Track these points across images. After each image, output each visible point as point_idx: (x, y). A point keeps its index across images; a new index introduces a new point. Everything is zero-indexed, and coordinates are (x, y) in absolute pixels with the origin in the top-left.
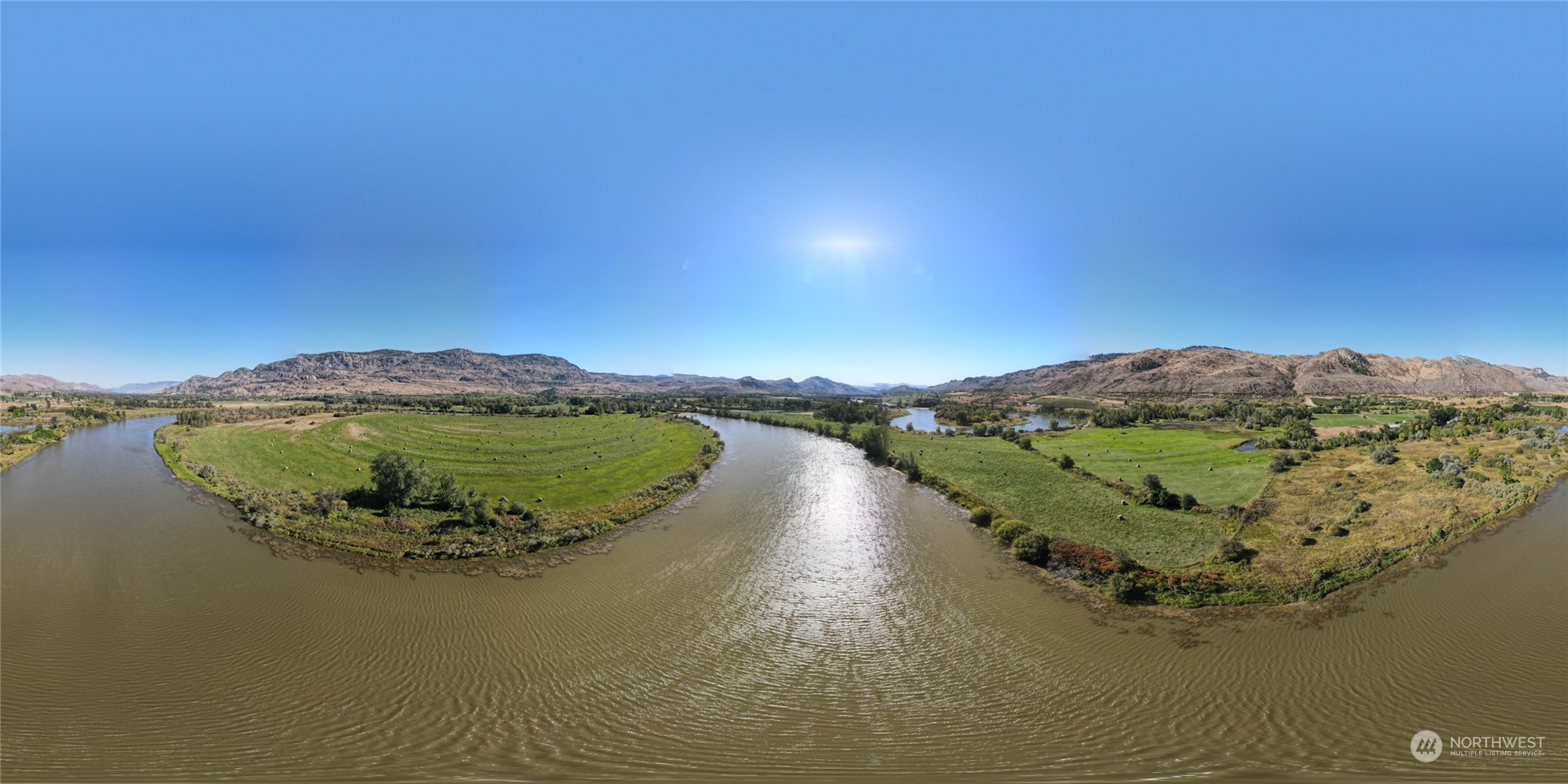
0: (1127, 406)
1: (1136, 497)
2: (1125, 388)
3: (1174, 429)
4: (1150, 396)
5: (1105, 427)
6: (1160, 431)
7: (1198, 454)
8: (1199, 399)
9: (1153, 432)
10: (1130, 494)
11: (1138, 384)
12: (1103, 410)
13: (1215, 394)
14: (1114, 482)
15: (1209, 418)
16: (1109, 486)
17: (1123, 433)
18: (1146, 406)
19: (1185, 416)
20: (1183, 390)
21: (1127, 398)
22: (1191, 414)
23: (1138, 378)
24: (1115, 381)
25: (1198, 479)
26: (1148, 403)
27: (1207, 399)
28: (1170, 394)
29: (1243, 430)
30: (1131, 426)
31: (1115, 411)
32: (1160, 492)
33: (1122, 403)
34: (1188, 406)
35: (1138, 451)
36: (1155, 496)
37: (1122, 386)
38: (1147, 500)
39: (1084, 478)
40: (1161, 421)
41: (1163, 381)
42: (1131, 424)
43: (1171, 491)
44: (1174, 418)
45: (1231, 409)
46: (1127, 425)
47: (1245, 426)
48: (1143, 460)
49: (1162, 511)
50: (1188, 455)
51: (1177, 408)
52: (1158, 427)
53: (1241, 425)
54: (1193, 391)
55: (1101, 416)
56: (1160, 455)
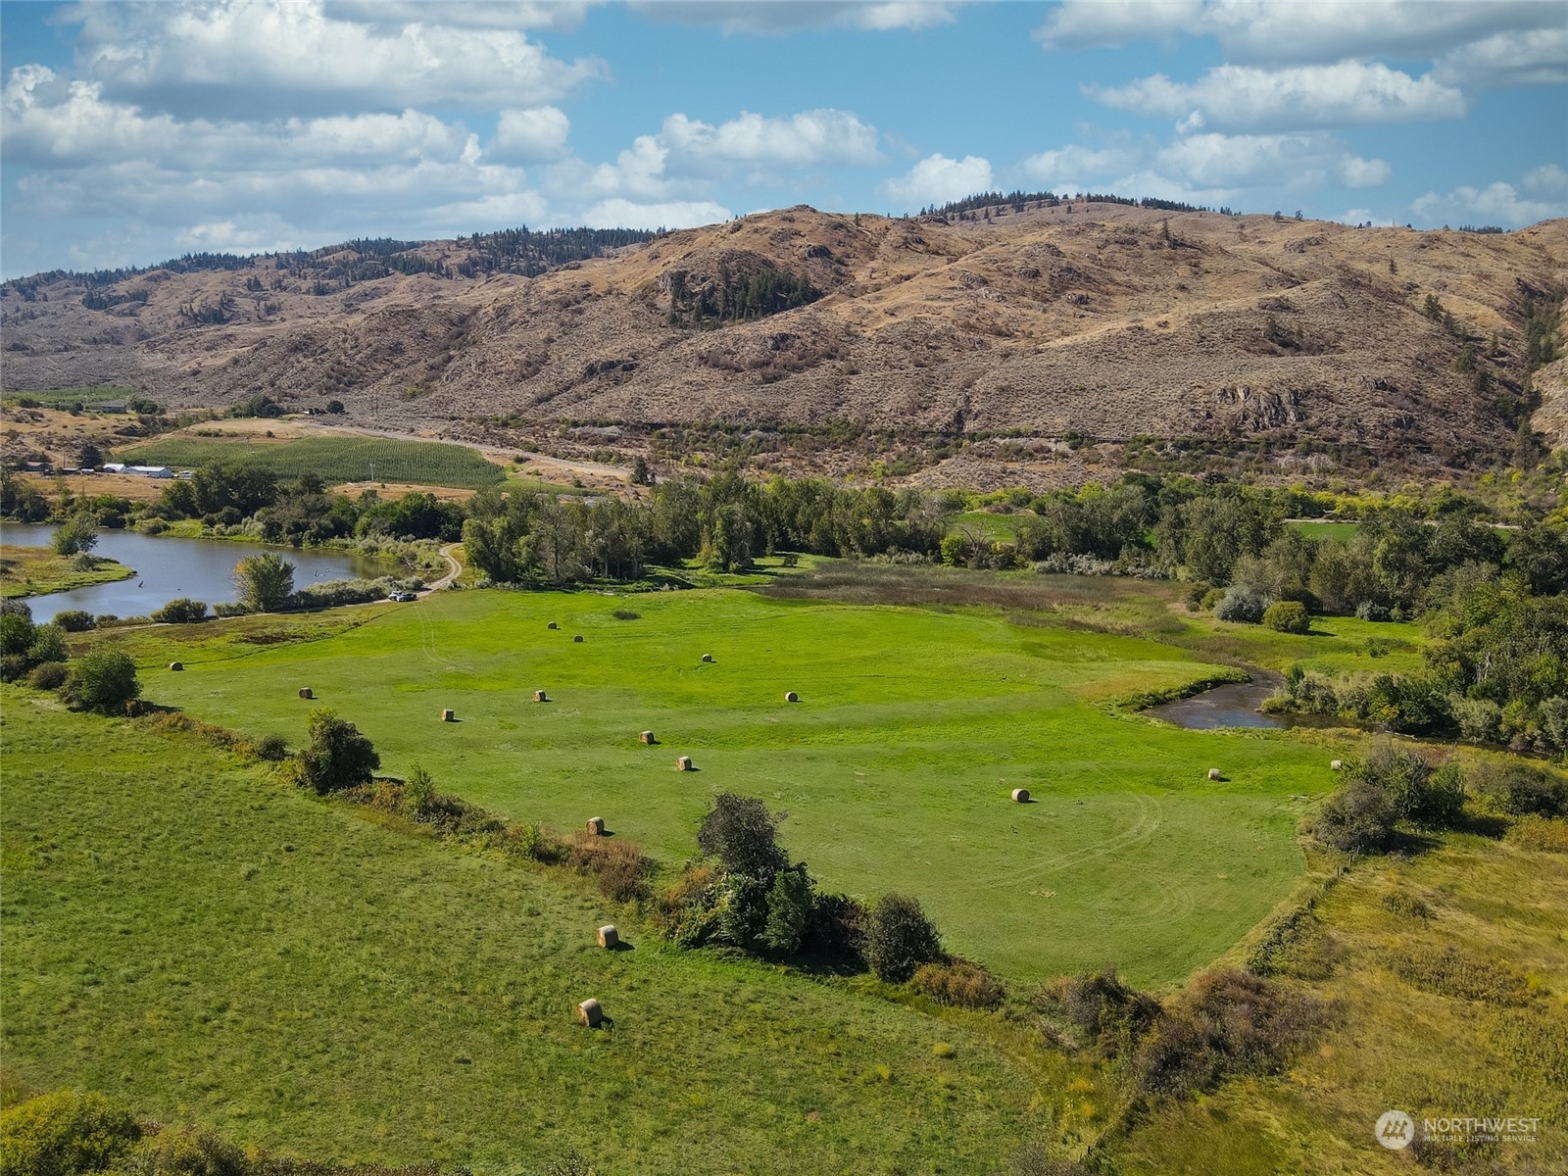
0: (644, 490)
1: (667, 909)
2: (636, 402)
3: (865, 600)
4: (760, 445)
5: (536, 587)
6: (799, 610)
7: (970, 720)
8: (996, 466)
9: (764, 611)
10: (641, 895)
11: (702, 386)
12: (529, 503)
13: (1077, 440)
14: (568, 839)
15: (1040, 555)
16: (547, 857)
17: (622, 616)
18: (736, 489)
19: (924, 543)
20: (921, 421)
21: (644, 453)
22: (954, 535)
23: (703, 360)
24: (591, 371)
25: (956, 839)
26: (748, 475)
27: (1035, 467)
28: (853, 436)
29: (1209, 623)
30: (661, 581)
31: (585, 511)
32: (770, 886)
33: (624, 473)
34: (937, 497)
35: (689, 699)
36: (752, 900)
37: (625, 393)
38: (713, 925)
39: (428, 827)
40: (807, 563)
41: (825, 371)
42: (662, 571)
43: (825, 884)
44: (870, 552)
45: (1153, 519)
46: (642, 576)
47: (1221, 605)
48: (707, 738)
49: (777, 981)
50: (925, 721)
51: (887, 503)
52: (789, 591)
53: (1198, 596)
54: (970, 426)
55: (512, 533)
56: (791, 717)
